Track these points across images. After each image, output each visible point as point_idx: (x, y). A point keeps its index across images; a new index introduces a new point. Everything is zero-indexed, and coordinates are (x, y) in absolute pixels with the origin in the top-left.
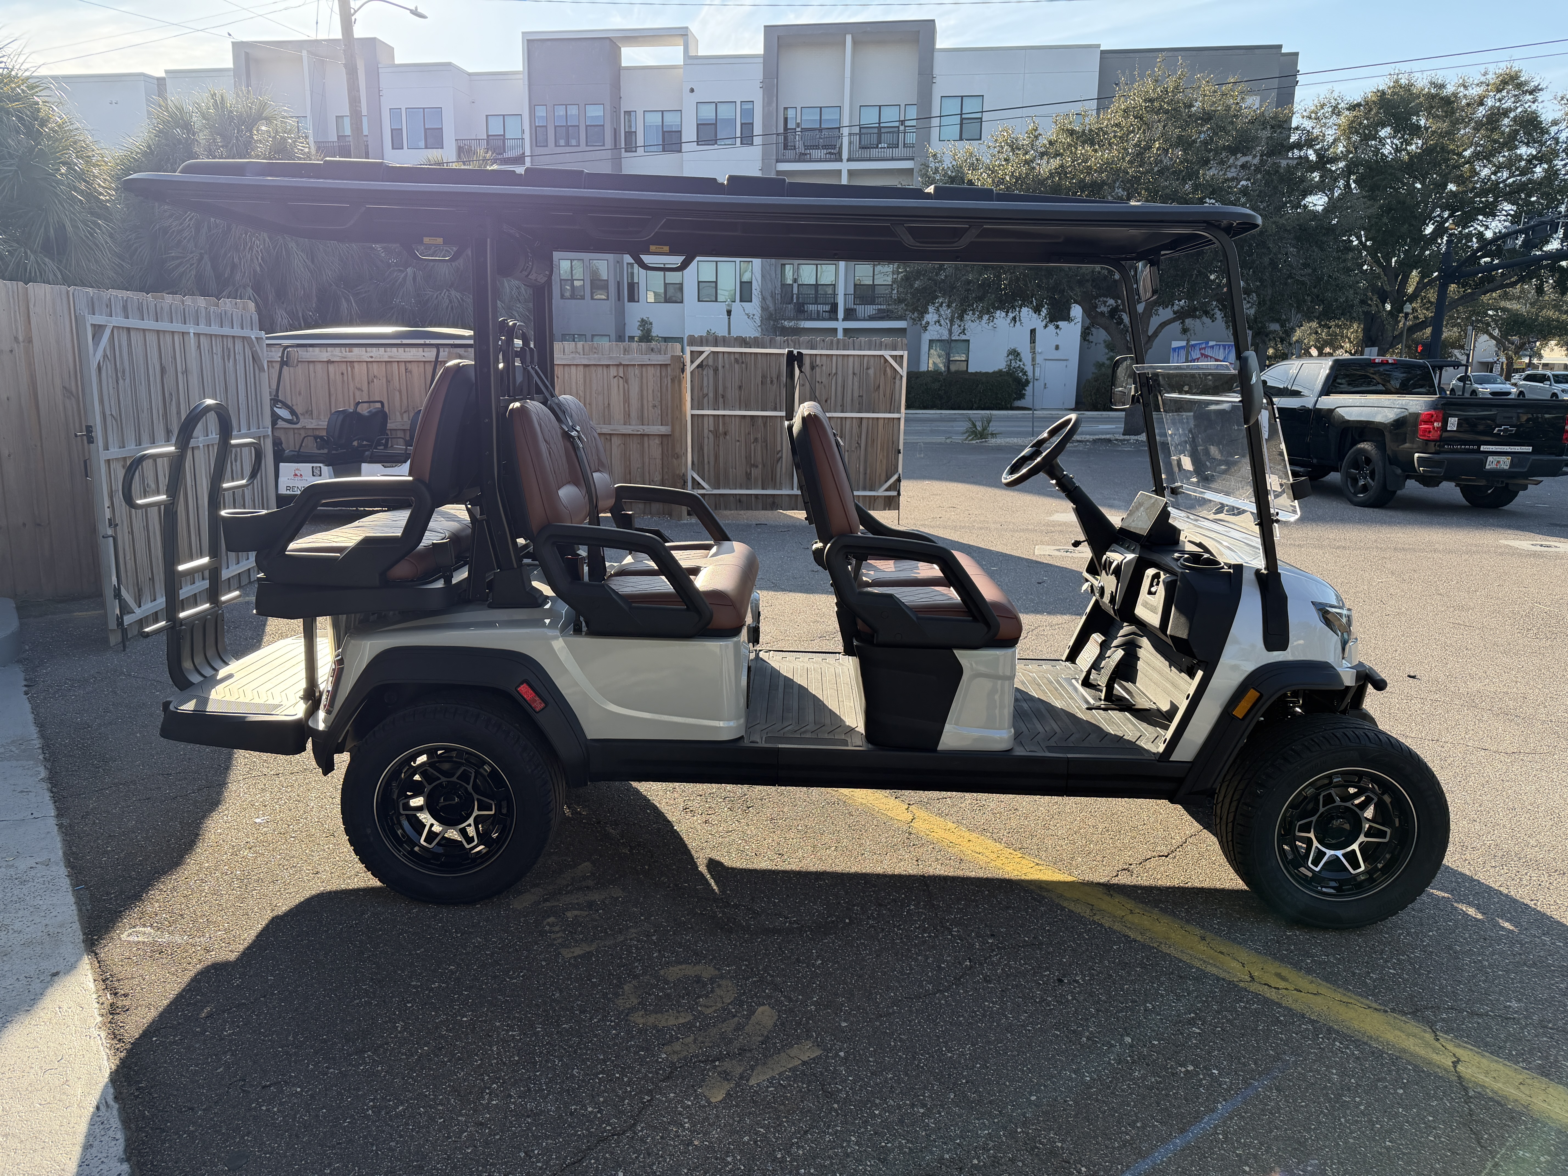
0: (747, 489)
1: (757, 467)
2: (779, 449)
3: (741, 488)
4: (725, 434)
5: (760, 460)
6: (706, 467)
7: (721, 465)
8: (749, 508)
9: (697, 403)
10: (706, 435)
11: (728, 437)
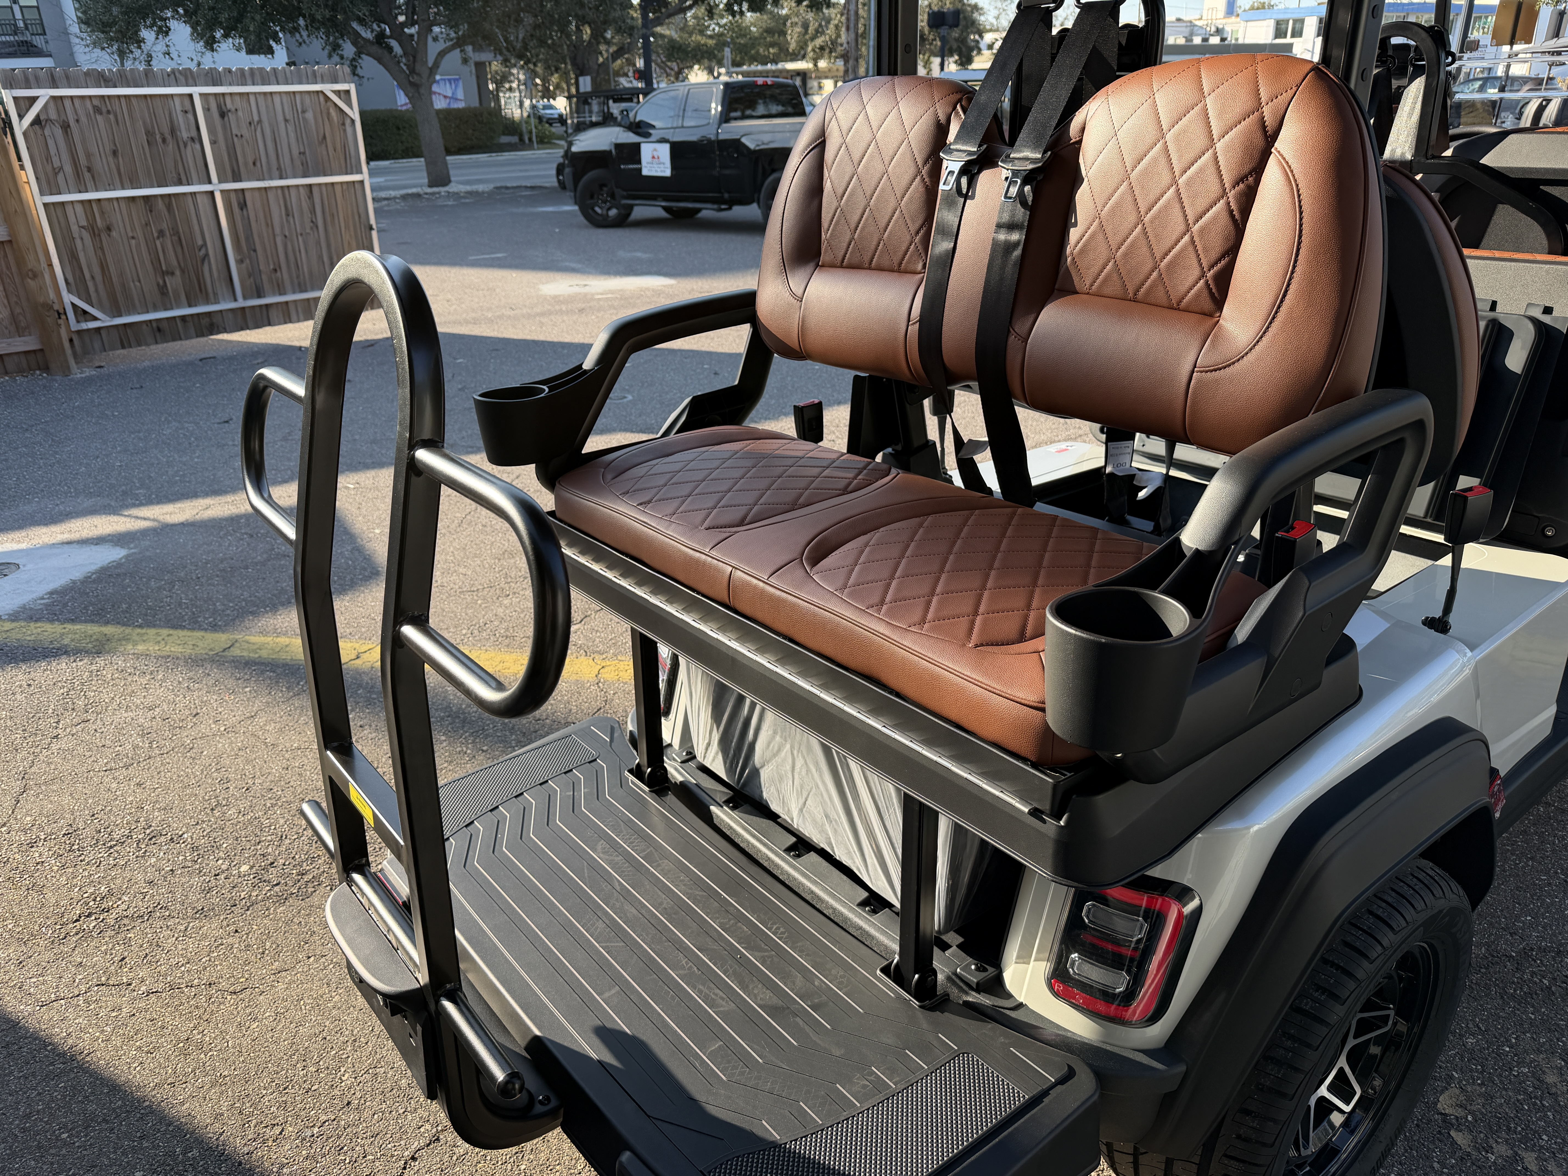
0: (166, 309)
1: (173, 274)
2: (200, 242)
3: (156, 309)
4: (109, 229)
5: (175, 263)
6: (90, 284)
7: (115, 279)
8: (176, 337)
9: (48, 185)
10: (76, 235)
11: (114, 234)
